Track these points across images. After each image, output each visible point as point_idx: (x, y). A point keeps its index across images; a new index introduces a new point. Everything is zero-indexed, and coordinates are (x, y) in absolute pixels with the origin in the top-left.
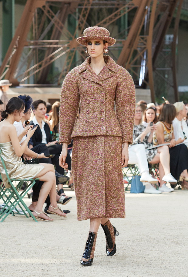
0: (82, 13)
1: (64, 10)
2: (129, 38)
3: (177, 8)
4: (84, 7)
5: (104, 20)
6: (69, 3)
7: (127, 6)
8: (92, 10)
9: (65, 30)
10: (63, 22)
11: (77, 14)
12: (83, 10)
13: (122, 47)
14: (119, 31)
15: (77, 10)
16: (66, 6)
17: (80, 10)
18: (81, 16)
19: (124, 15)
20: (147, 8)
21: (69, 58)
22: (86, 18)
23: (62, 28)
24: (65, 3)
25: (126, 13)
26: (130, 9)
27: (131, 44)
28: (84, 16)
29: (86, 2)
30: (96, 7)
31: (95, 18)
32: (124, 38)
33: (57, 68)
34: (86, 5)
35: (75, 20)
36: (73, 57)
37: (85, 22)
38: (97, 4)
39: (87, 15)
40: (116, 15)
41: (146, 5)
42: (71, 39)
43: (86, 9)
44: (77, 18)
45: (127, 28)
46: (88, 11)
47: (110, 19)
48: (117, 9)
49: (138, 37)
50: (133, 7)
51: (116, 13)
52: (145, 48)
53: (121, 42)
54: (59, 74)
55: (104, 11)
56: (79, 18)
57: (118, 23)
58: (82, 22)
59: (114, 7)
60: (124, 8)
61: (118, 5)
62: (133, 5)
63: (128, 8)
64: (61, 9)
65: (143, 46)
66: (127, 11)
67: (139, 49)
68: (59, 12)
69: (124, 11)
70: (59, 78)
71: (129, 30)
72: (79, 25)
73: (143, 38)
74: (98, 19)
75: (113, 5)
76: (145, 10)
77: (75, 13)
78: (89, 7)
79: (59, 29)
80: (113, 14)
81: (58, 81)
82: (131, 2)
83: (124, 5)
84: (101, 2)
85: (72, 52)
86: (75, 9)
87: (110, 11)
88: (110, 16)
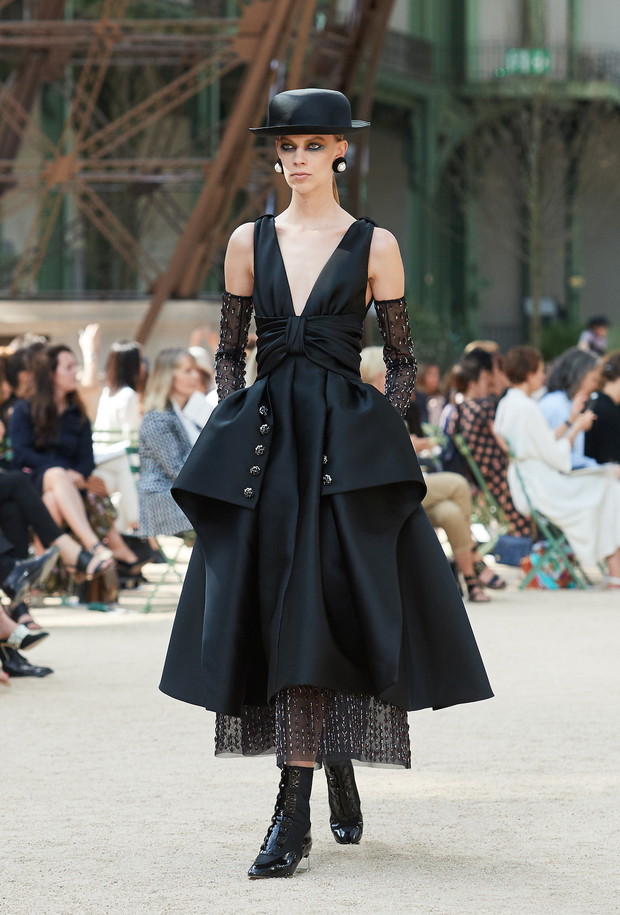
0: (83, 80)
1: (30, 72)
2: (222, 154)
3: (363, 67)
4: (88, 62)
5: (149, 102)
6: (45, 51)
7: (216, 59)
8: (112, 71)
9: (33, 132)
10: (28, 107)
11: (70, 83)
12: (87, 70)
13: (202, 182)
14: (194, 134)
15: (68, 71)
16: (35, 58)
17: (78, 71)
18: (80, 90)
19: (209, 88)
20: (275, 64)
21: (45, 213)
22: (95, 93)
23: (23, 124)
24: (33, 50)
25: (215, 80)
26: (227, 69)
27: (228, 174)
28: (89, 88)
29: (94, 48)
30: (125, 64)
31: (123, 94)
32: (209, 155)
33: (9, 246)
34: (95, 56)
35: (61, 101)
36: (55, 211)
37: (91, 105)
38: (126, 54)
39: (97, 86)
40: (183, 88)
41: (274, 55)
42: (49, 156)
43: (95, 69)
44: (67, 93)
45: (215, 123)
46: (102, 74)
47: (168, 99)
48: (187, 68)
49: (250, 153)
50: (234, 62)
51: (183, 79)
52: (269, 185)
53: (198, 168)
54: (13, 263)
55: (150, 76)
56: (74, 95)
57: (190, 110)
58: (82, 107)
59: (177, 62)
60: (209, 66)
61: (191, 56)
62: (234, 55)
63: (222, 66)
64: (22, 69)
65: (264, 180)
66: (217, 73)
67: (251, 188)
68: (13, 76)
69: (209, 74)
70: (16, 273)
71: (222, 131)
72: (75, 115)
73: (263, 156)
74: (133, 98)
75: (174, 55)
76: (269, 73)
77: (62, 81)
78: (104, 62)
79: (15, 126)
80: (176, 83)
81: (10, 282)
82: (228, 49)
83: (208, 55)
84: (140, 48)
85: (53, 195)
86: (62, 67)
87: (166, 74)
88: (166, 90)
